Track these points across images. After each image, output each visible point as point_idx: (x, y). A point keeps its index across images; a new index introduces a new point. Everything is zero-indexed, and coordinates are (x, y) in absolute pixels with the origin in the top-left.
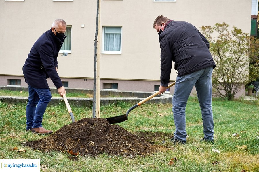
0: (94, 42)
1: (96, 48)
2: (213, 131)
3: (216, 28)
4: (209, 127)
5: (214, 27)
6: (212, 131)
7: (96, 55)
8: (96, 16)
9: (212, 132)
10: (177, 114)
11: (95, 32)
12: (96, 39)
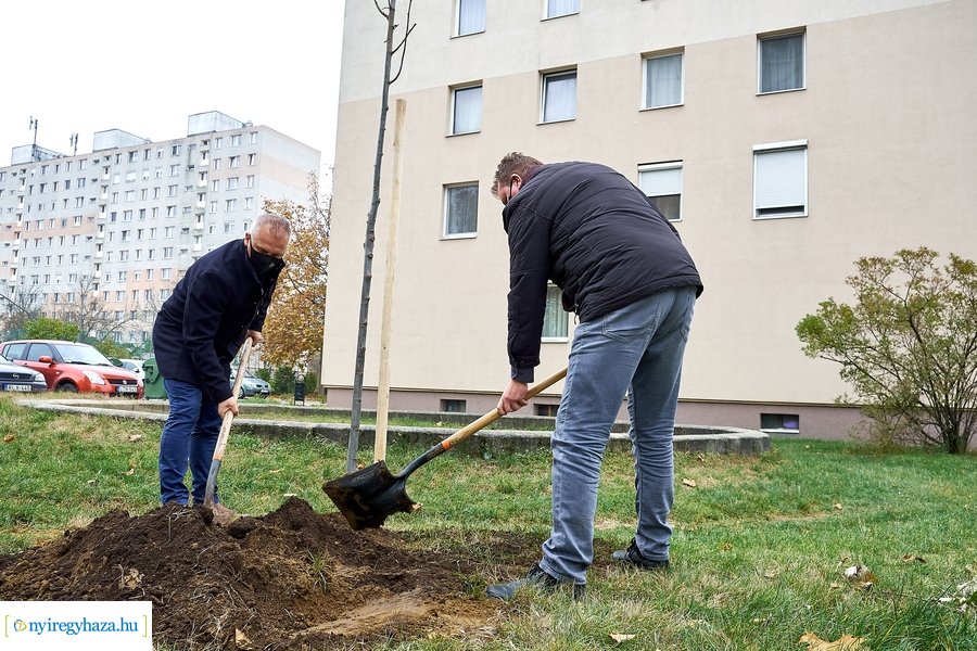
0: (364, 240)
1: (369, 258)
2: (670, 524)
3: (901, 261)
4: (659, 513)
5: (896, 261)
6: (667, 525)
7: (367, 279)
8: (374, 162)
9: (668, 531)
10: (572, 472)
11: (368, 208)
12: (370, 232)
